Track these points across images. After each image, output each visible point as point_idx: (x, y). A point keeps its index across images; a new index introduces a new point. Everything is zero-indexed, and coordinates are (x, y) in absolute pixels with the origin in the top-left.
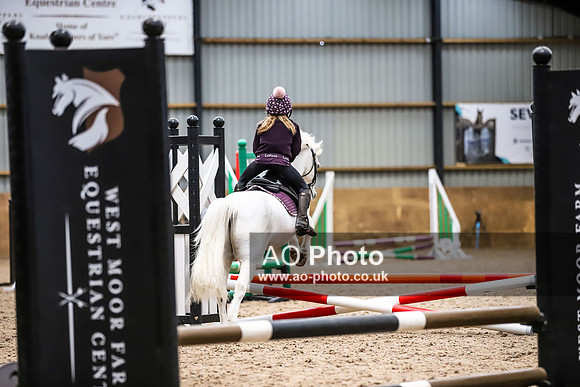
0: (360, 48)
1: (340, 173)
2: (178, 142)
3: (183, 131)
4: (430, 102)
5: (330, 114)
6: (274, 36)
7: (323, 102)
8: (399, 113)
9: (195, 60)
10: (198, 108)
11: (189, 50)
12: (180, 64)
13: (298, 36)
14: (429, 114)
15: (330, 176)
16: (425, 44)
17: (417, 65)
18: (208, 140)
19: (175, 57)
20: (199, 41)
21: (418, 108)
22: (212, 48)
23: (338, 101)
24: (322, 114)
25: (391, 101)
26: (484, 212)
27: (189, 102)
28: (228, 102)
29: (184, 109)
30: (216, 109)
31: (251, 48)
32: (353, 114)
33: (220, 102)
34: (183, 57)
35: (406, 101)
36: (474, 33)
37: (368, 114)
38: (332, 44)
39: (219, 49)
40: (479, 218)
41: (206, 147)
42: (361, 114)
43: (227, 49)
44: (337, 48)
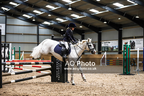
0: (28, 35)
1: (25, 52)
2: (2, 47)
3: (3, 45)
4: (37, 43)
5: (23, 44)
6: (16, 33)
7: (23, 42)
8: (33, 44)
9: (5, 36)
10: (5, 42)
11: (5, 34)
12: (3, 36)
13: (20, 33)
14: (37, 44)
15: (23, 52)
16: (37, 35)
17: (36, 37)
18: (7, 46)
19: (3, 35)
20: (6, 33)
21: (36, 43)
22: (8, 34)
23: (25, 42)
24: (22, 44)
25: (32, 42)
26: (44, 58)
27: (4, 41)
28: (10, 42)
29: (4, 42)
30: (8, 43)
31: (13, 35)
32: (27, 44)
33: (9, 42)
34: (4, 35)
35: (34, 42)
36: (43, 34)
37: (29, 44)
38: (24, 34)
39: (9, 34)
40: (43, 59)
41: (6, 47)
42: (28, 44)
43: (10, 34)
44: (25, 35)
